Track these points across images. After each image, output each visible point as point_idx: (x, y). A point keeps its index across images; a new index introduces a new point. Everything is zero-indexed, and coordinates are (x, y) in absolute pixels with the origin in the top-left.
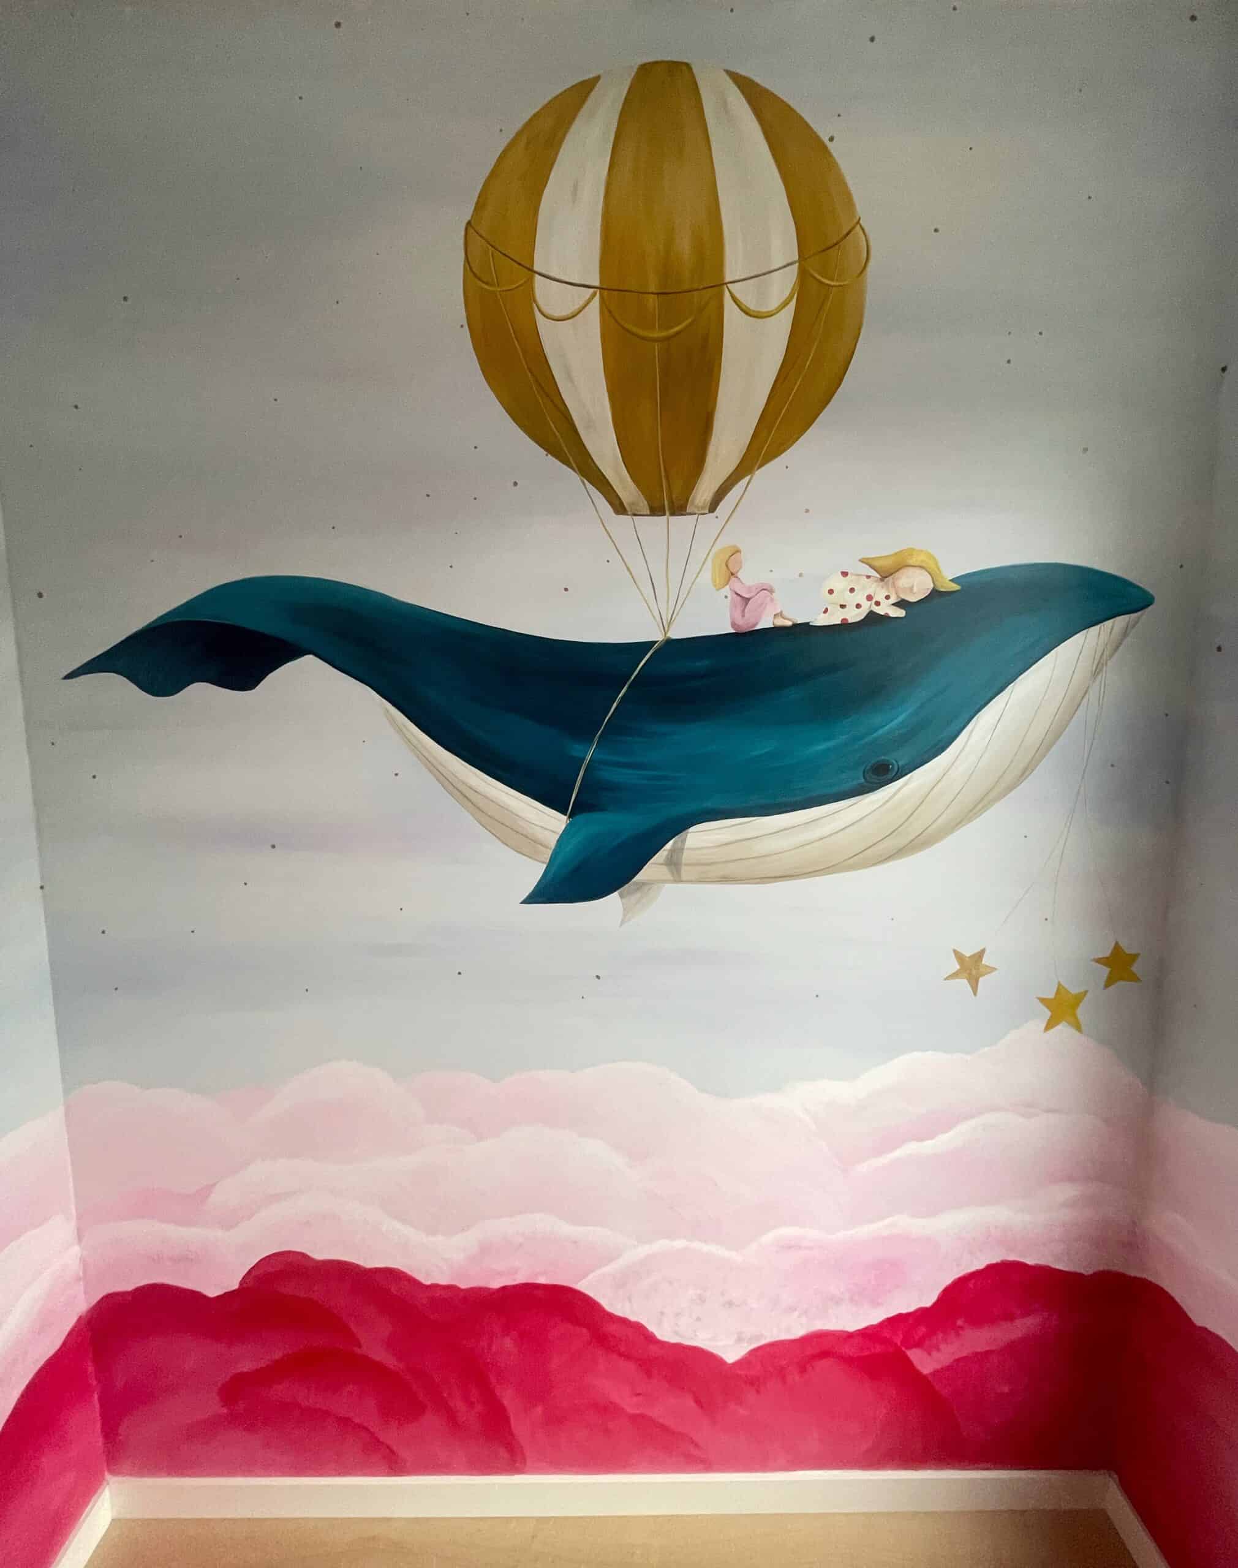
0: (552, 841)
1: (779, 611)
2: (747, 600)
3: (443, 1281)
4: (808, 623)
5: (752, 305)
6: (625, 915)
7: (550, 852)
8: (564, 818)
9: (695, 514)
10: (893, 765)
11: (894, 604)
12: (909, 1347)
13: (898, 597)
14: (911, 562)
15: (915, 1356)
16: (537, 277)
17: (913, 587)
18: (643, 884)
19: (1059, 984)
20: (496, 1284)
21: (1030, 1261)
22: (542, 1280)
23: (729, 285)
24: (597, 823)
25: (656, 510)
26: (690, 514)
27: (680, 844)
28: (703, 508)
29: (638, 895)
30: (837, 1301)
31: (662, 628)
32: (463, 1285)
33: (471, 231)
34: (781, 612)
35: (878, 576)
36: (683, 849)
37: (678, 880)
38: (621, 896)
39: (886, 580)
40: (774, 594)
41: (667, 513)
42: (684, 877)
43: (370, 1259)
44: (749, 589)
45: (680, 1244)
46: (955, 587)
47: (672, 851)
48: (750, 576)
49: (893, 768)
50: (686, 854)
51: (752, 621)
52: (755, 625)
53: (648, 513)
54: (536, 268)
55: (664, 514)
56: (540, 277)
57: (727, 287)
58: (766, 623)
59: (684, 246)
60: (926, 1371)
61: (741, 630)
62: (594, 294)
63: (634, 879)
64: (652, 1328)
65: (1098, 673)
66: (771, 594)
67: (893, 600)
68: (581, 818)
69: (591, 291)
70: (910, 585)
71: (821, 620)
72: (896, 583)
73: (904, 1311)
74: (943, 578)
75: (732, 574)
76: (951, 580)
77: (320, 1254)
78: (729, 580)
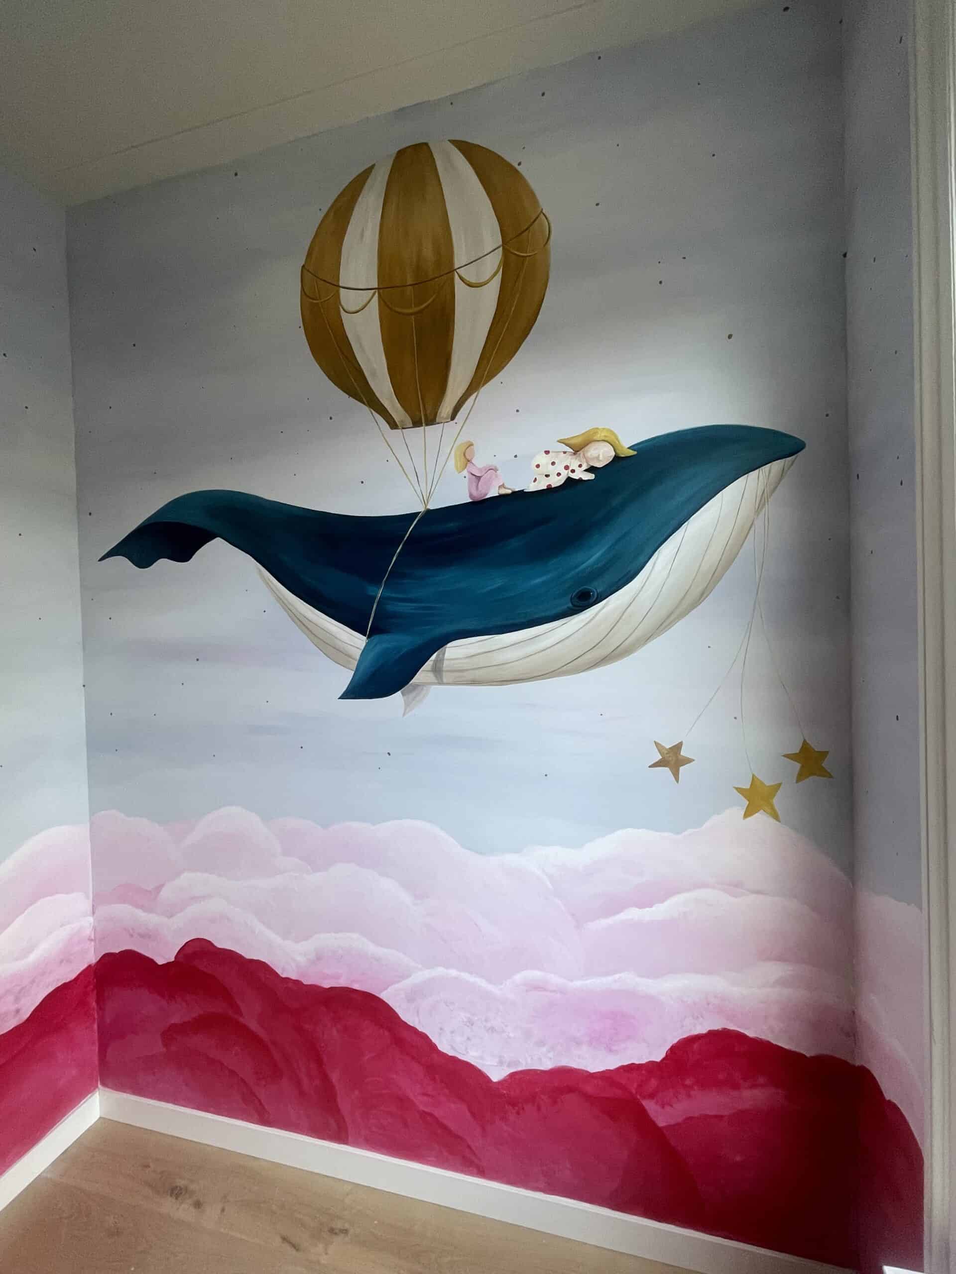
0: (357, 654)
1: (501, 484)
2: (479, 478)
3: (294, 977)
4: (523, 490)
5: (473, 280)
6: (405, 710)
7: (356, 663)
8: (365, 638)
9: (442, 423)
10: (593, 592)
11: (586, 470)
12: (644, 1098)
13: (588, 464)
14: (597, 437)
15: (650, 1106)
16: (342, 290)
17: (599, 455)
18: (416, 686)
19: (753, 776)
20: (327, 984)
21: (751, 1033)
22: (356, 987)
23: (457, 270)
24: (387, 642)
25: (417, 423)
26: (438, 423)
27: (441, 656)
28: (447, 418)
29: (414, 694)
30: (579, 1043)
31: (423, 502)
32: (306, 982)
33: (305, 272)
34: (503, 484)
35: (572, 451)
36: (443, 660)
37: (441, 683)
38: (403, 694)
39: (578, 453)
40: (498, 472)
41: (424, 424)
42: (445, 680)
43: (249, 954)
44: (480, 470)
45: (453, 972)
46: (632, 453)
47: (436, 661)
48: (480, 461)
49: (593, 595)
50: (446, 663)
51: (483, 491)
52: (486, 494)
53: (411, 426)
54: (341, 285)
55: (421, 425)
56: (343, 289)
57: (457, 272)
58: (493, 493)
59: (428, 252)
60: (661, 1123)
61: (476, 499)
62: (374, 294)
63: (411, 682)
64: (435, 1039)
65: (762, 508)
66: (496, 472)
67: (585, 467)
68: (376, 638)
69: (373, 291)
70: (597, 455)
71: (532, 487)
72: (586, 455)
73: (637, 1062)
74: (622, 447)
75: (469, 461)
76: (628, 448)
77: (220, 944)
78: (467, 464)
